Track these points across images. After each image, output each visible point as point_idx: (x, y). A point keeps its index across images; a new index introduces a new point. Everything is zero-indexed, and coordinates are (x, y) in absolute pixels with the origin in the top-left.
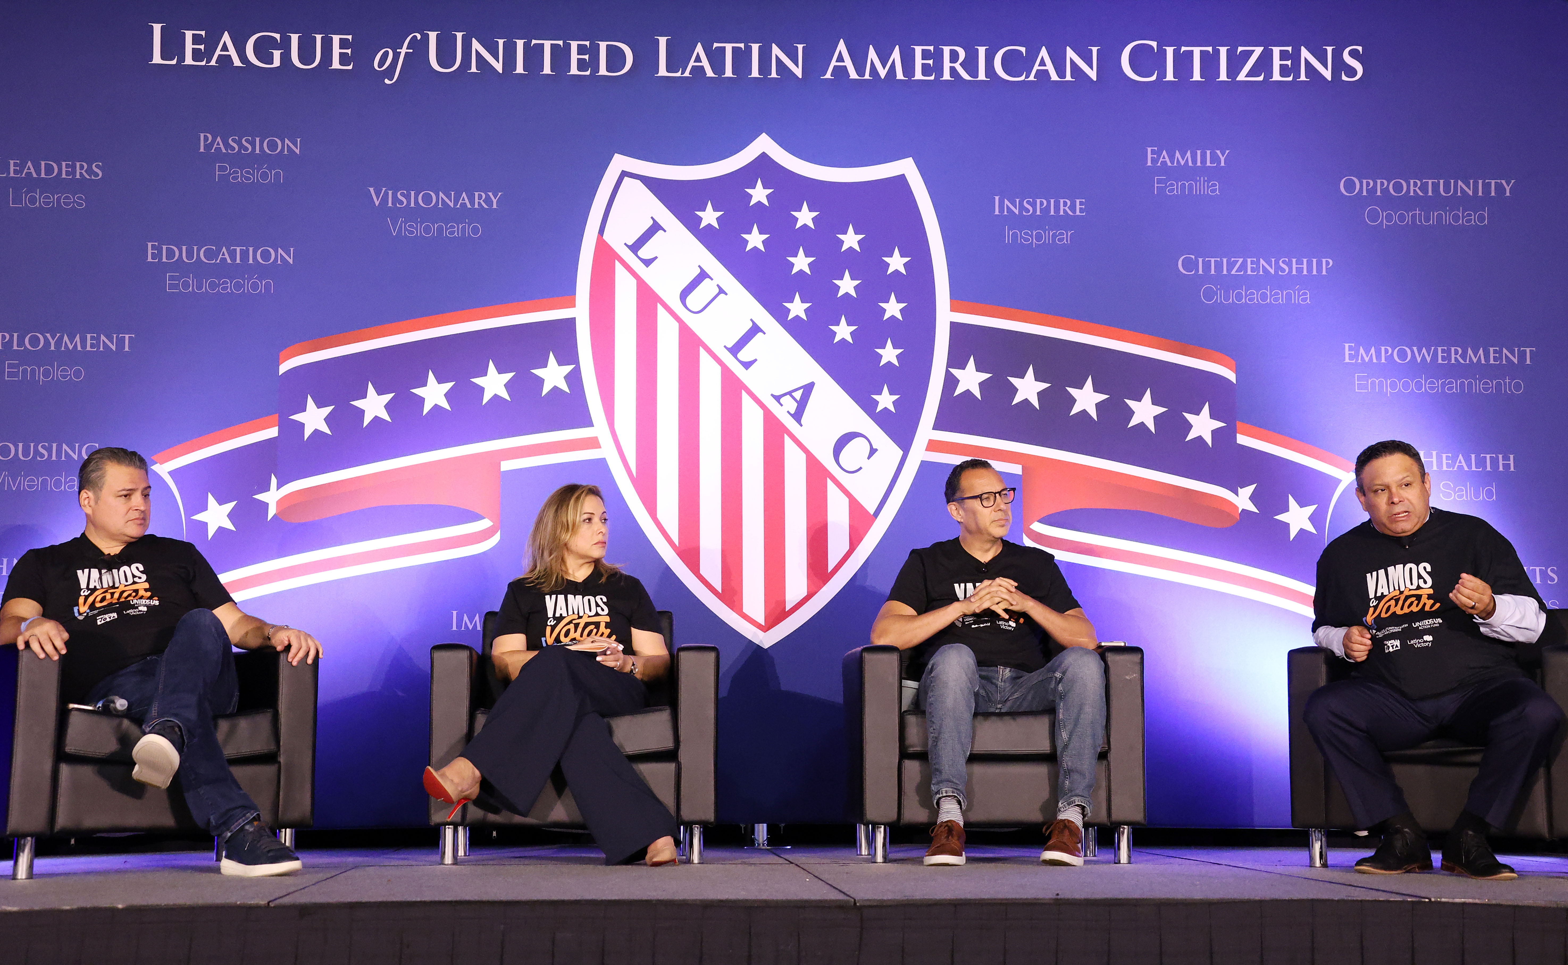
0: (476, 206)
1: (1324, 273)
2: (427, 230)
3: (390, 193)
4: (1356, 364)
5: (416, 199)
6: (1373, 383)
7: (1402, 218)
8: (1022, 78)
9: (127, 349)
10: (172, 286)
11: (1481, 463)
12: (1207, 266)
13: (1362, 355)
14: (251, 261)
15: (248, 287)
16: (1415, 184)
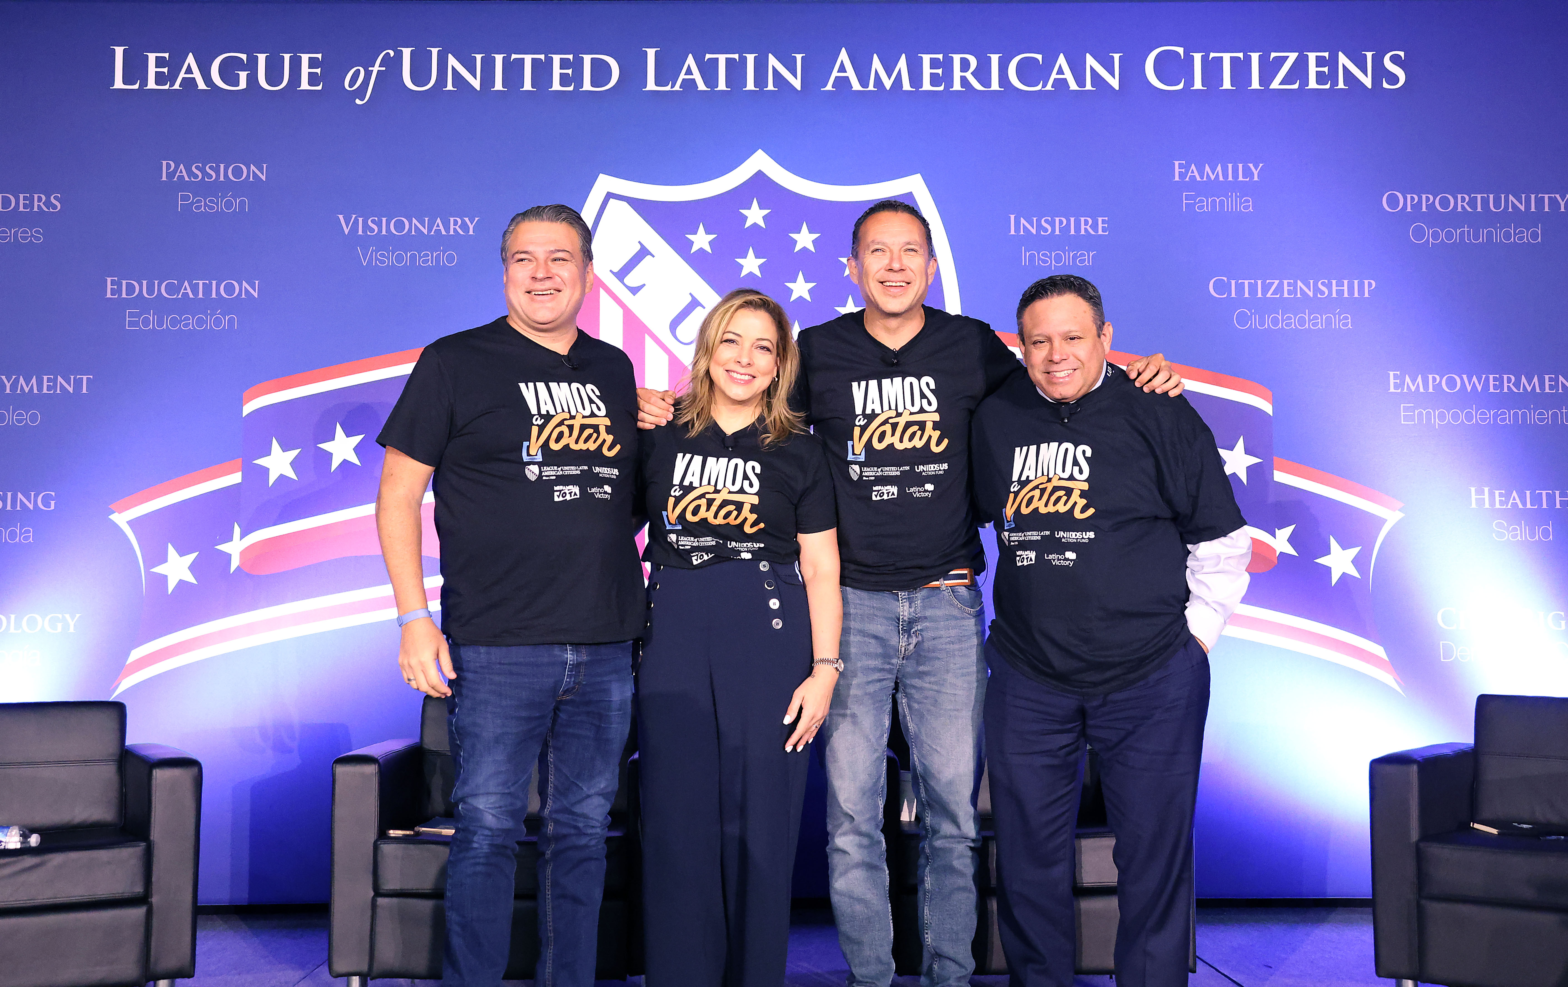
0: (452, 233)
1: (1366, 295)
2: (399, 259)
3: (360, 220)
4: (1402, 393)
5: (387, 227)
6: (1420, 414)
7: (1449, 235)
8: (1039, 88)
9: (84, 391)
10: (131, 324)
11: (1536, 499)
12: (1240, 288)
13: (1408, 383)
14: (214, 296)
15: (210, 323)
16: (1463, 200)
